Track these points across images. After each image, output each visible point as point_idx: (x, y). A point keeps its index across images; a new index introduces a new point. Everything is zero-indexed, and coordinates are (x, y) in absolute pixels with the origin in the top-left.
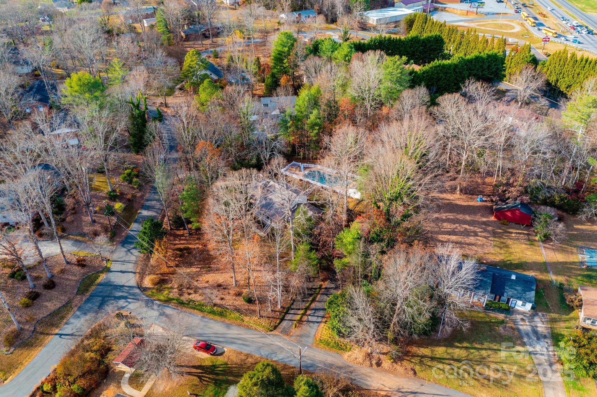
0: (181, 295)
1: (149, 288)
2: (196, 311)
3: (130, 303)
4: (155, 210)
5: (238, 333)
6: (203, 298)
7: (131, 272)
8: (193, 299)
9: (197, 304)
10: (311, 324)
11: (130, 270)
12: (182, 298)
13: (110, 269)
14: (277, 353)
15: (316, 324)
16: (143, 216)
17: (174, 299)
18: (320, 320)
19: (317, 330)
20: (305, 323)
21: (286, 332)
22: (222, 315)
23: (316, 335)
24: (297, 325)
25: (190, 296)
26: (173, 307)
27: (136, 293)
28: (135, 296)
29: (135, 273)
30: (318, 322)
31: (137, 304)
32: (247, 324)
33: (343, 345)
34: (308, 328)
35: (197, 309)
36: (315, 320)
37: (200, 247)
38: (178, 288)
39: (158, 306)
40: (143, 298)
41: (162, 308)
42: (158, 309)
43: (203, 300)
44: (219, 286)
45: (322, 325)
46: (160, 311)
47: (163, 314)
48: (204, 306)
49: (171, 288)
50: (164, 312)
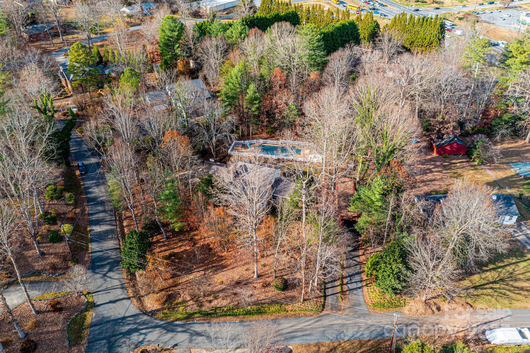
0: (201, 306)
1: (158, 310)
2: (228, 317)
3: (145, 334)
4: (108, 223)
5: (290, 325)
6: (229, 301)
7: (124, 299)
8: (218, 306)
9: (225, 309)
10: (355, 292)
11: (121, 297)
12: (203, 309)
13: (94, 304)
14: (343, 332)
15: (359, 290)
16: (96, 233)
17: (196, 313)
18: (360, 285)
19: (363, 295)
20: (348, 292)
21: (336, 308)
22: (260, 313)
23: (366, 301)
24: (342, 296)
25: (212, 304)
26: (200, 322)
27: (146, 320)
28: (147, 324)
29: (129, 298)
30: (360, 288)
31: (156, 332)
32: (292, 313)
33: (396, 302)
34: (354, 297)
35: (229, 315)
36: (355, 287)
37: (188, 248)
38: (192, 299)
39: (182, 327)
40: (158, 323)
41: (188, 327)
42: (184, 329)
43: (230, 303)
44: (238, 283)
45: (365, 289)
46: (188, 331)
47: (194, 333)
48: (235, 309)
49: (184, 301)
50: (194, 331)
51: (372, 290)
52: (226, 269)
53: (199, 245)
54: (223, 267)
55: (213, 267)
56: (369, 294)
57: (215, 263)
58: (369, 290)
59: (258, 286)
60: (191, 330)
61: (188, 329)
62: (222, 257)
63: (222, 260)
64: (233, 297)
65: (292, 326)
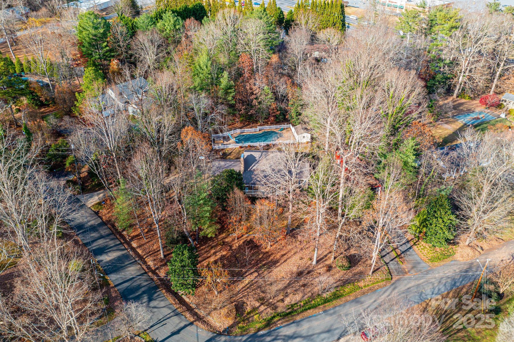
0: (275, 308)
1: (232, 326)
2: (309, 311)
4: (115, 248)
5: (373, 300)
6: (301, 295)
7: (186, 326)
8: (293, 303)
9: (302, 304)
10: (408, 253)
11: (182, 325)
12: (279, 310)
14: (422, 292)
15: (411, 250)
16: (107, 262)
17: (274, 317)
18: (409, 246)
19: (417, 254)
20: (403, 255)
21: (403, 272)
22: (338, 297)
23: (423, 258)
24: (401, 260)
25: (286, 302)
26: (284, 324)
27: (225, 341)
29: (192, 324)
30: (410, 248)
32: (367, 288)
33: (446, 252)
34: (411, 258)
35: (309, 308)
36: (406, 248)
37: (224, 253)
38: (262, 304)
39: (269, 336)
40: (241, 340)
41: (276, 334)
42: (273, 337)
43: (303, 297)
44: (300, 274)
45: (415, 247)
46: (278, 338)
47: (286, 338)
48: (312, 301)
49: (254, 309)
50: (285, 336)
51: (422, 247)
52: (279, 264)
53: (235, 247)
54: (275, 263)
55: (264, 265)
56: (421, 251)
57: (264, 261)
58: (420, 248)
59: (322, 271)
60: (281, 336)
61: (277, 336)
62: (267, 252)
63: (270, 256)
64: (304, 290)
65: (375, 301)
